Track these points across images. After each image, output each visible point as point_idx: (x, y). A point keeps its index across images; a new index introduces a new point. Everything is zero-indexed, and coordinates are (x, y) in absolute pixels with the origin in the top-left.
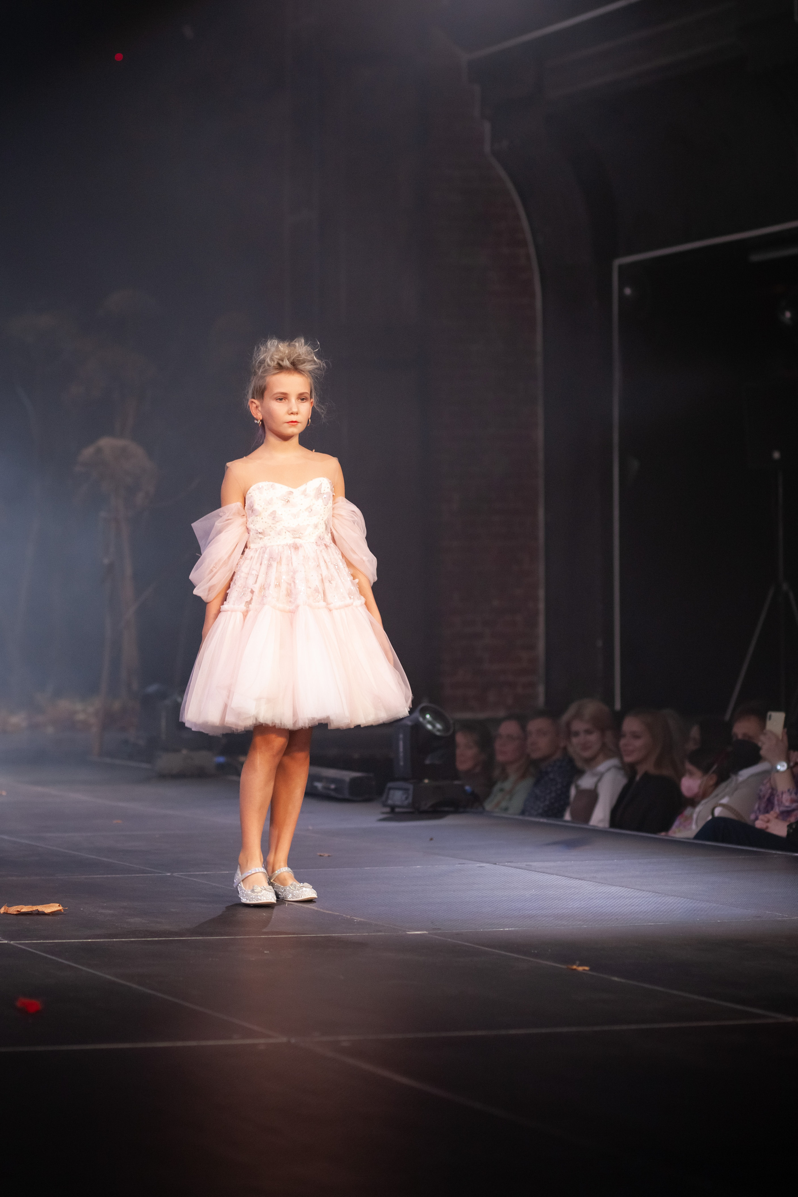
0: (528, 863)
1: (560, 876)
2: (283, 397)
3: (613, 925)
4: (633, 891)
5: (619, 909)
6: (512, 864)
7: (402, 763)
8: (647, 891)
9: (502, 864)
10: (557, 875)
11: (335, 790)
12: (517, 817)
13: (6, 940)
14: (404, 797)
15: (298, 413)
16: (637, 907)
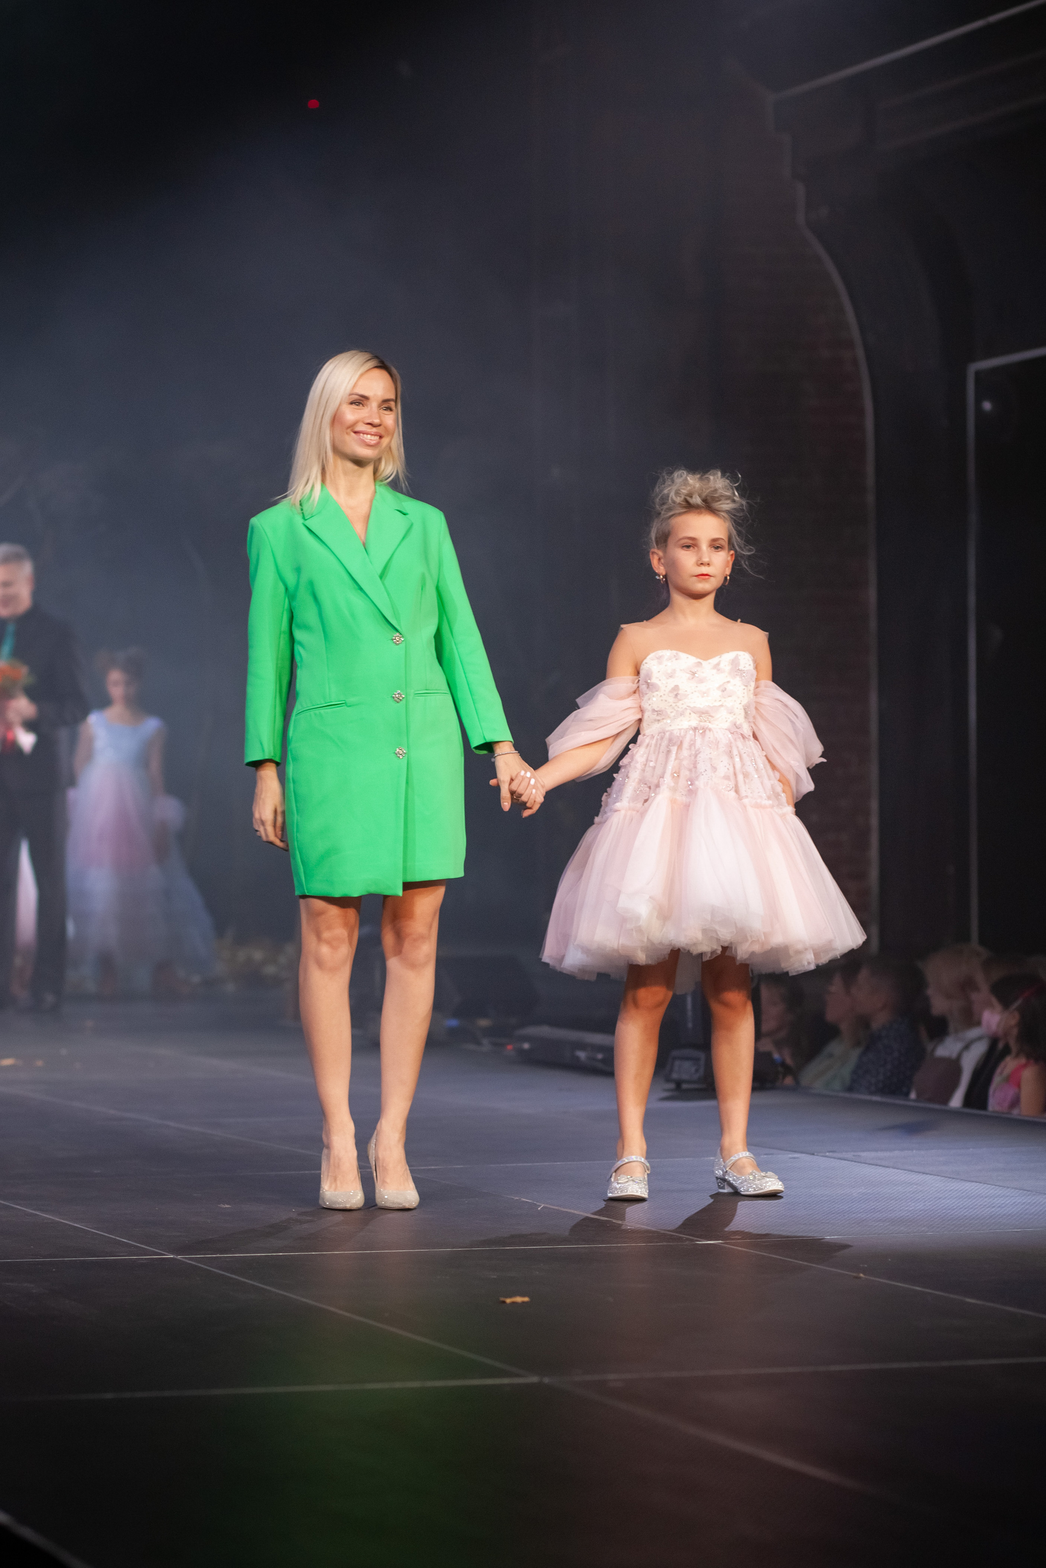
0: (856, 1154)
1: (898, 1169)
2: (691, 544)
3: (968, 1232)
4: (993, 1188)
5: (975, 1211)
6: (835, 1155)
7: (690, 1025)
8: (1013, 1188)
9: (821, 1154)
10: (894, 1168)
11: (603, 1061)
12: (841, 1094)
13: (172, 1254)
14: (693, 1069)
15: (710, 563)
16: (999, 1209)
